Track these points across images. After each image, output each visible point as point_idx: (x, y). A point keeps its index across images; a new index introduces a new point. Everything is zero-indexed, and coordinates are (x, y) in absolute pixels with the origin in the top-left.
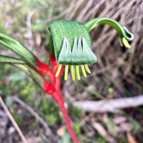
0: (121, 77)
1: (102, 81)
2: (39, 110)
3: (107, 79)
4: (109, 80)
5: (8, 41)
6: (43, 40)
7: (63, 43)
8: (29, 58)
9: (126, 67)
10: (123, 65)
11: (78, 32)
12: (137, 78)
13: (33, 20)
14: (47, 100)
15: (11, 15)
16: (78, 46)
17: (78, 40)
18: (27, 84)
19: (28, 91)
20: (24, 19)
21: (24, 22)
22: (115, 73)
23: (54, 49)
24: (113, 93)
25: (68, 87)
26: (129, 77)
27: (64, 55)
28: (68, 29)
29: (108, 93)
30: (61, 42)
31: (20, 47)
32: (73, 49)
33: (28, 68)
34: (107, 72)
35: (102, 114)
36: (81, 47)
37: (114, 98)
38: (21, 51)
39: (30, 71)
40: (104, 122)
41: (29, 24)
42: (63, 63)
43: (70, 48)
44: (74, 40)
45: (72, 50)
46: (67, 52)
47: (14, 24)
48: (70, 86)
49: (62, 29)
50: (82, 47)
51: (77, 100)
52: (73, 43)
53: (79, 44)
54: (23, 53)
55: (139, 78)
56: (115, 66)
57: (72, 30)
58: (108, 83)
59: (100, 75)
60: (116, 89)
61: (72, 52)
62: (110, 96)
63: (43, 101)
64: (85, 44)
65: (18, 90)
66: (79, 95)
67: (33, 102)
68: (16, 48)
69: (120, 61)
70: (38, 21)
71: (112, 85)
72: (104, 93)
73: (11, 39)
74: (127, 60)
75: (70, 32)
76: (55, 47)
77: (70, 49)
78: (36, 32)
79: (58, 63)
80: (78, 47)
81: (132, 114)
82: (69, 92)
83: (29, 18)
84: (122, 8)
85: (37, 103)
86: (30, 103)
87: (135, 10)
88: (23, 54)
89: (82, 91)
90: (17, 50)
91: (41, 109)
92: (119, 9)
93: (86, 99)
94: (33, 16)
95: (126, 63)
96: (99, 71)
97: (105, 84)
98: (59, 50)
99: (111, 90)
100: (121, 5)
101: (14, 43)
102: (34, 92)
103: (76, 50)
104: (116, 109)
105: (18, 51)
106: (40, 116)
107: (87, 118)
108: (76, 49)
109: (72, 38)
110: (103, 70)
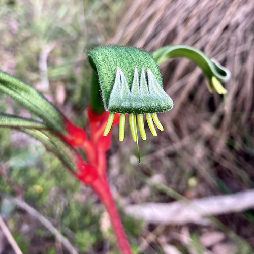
0: (209, 158)
1: (176, 165)
2: (62, 223)
3: (185, 162)
4: (189, 164)
5: (17, 87)
6: (69, 93)
7: (115, 78)
8: (52, 117)
9: (218, 139)
10: (213, 136)
11: (139, 61)
12: (238, 158)
13: (51, 61)
14: (77, 203)
15: (12, 51)
16: (141, 81)
17: (141, 73)
18: (40, 174)
19: (43, 186)
20: (35, 59)
21: (35, 64)
22: (199, 151)
23: (100, 89)
24: (196, 187)
25: (115, 178)
26: (223, 157)
27: (118, 95)
28: (123, 57)
29: (188, 187)
30: (112, 77)
31: (37, 99)
32: (133, 86)
33: (50, 136)
34: (184, 148)
35: (178, 228)
36: (146, 83)
37: (200, 196)
38: (37, 105)
39: (53, 141)
40: (182, 244)
41: (43, 66)
42: (117, 108)
43: (127, 85)
44: (132, 72)
45: (130, 89)
46: (122, 92)
47: (17, 67)
48: (118, 176)
49: (112, 56)
50: (148, 83)
51: (133, 203)
52: (133, 77)
53: (141, 79)
54: (41, 109)
55: (241, 158)
56: (198, 138)
57: (129, 57)
58: (188, 170)
59: (172, 156)
60: (201, 180)
61: (130, 91)
62: (192, 193)
63: (69, 205)
64: (152, 79)
65: (24, 185)
66: (135, 194)
67: (51, 207)
68: (30, 100)
69: (207, 129)
70: (60, 61)
71: (195, 173)
72: (182, 187)
73: (21, 84)
74: (218, 126)
75: (126, 61)
76: (101, 85)
77: (128, 88)
78: (56, 81)
79: (107, 110)
80: (141, 84)
81: (234, 226)
82: (118, 188)
83: (44, 57)
84: (206, 37)
85: (58, 210)
86: (45, 210)
87: (229, 40)
88: (41, 111)
89: (141, 186)
90: (32, 103)
91: (67, 221)
92: (200, 38)
93: (148, 200)
94: (52, 52)
95: (218, 133)
96: (170, 148)
97: (182, 172)
98: (108, 89)
99: (193, 182)
100: (204, 30)
101: (27, 91)
102: (53, 189)
103: (138, 88)
104: (205, 217)
105: (34, 105)
106: (64, 235)
107: (151, 237)
108: (138, 86)
109: (129, 70)
110: (177, 146)
